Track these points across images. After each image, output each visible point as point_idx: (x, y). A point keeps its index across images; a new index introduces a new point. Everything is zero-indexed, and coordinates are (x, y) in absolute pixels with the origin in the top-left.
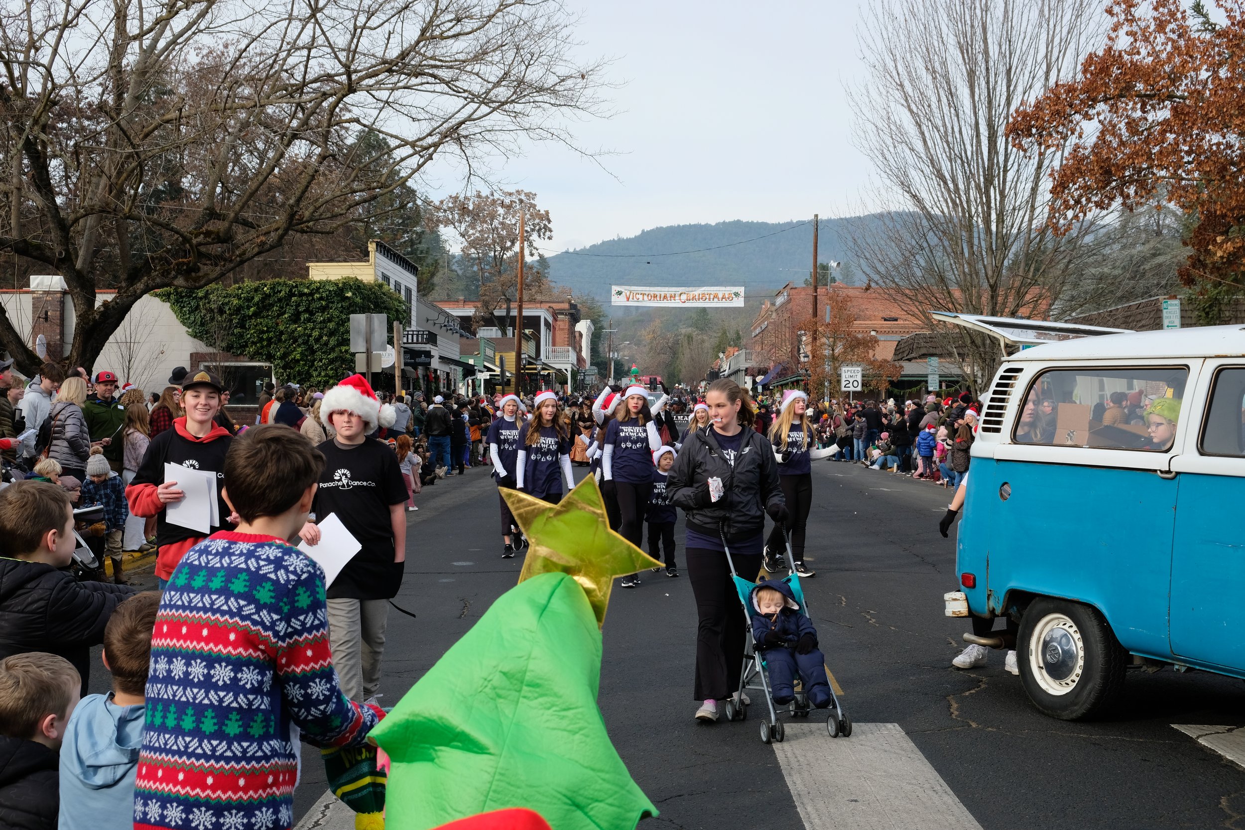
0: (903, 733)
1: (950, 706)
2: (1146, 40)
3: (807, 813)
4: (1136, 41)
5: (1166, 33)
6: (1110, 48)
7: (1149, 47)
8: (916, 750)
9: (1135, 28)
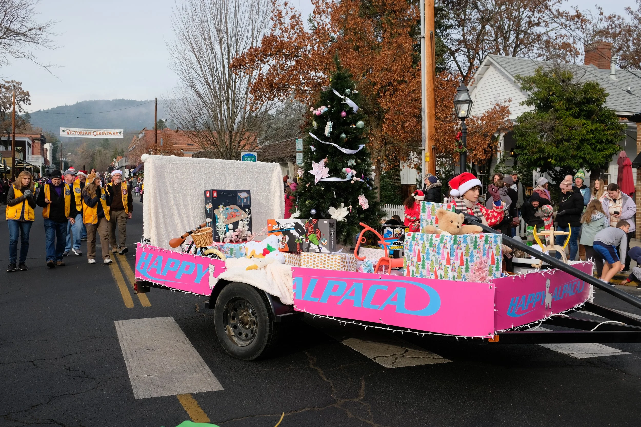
0: (174, 320)
1: (196, 308)
2: (287, 32)
3: (127, 357)
4: (282, 32)
5: (294, 30)
6: (272, 34)
7: (288, 35)
8: (179, 327)
9: (283, 27)
